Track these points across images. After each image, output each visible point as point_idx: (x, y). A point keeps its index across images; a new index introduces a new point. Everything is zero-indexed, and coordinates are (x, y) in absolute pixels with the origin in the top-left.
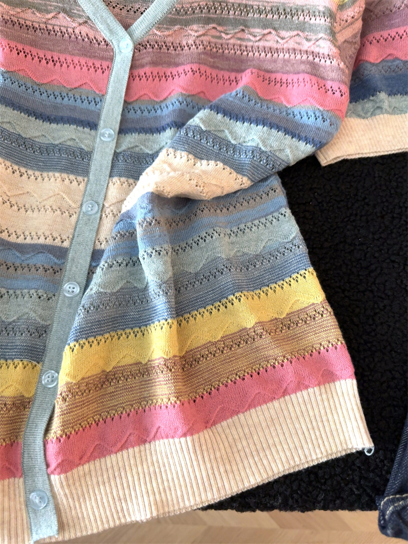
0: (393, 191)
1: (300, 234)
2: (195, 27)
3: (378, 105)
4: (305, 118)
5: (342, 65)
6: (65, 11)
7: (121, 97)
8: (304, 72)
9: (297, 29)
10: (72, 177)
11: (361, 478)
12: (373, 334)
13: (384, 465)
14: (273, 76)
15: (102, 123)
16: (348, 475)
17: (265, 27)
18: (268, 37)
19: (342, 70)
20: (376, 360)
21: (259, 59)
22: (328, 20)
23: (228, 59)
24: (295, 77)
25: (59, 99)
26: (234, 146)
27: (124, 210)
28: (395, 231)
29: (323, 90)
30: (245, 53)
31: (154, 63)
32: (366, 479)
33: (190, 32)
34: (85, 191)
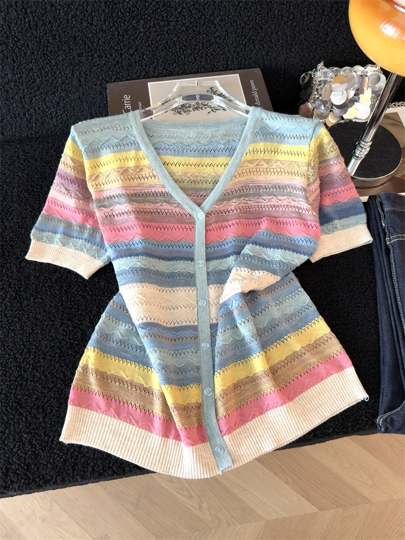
0: (351, 270)
1: (311, 300)
2: (234, 200)
3: (335, 226)
4: (301, 242)
5: (314, 213)
6: (166, 201)
7: (203, 243)
8: (295, 217)
9: (287, 195)
10: (189, 288)
11: (366, 413)
12: (356, 344)
13: (376, 405)
14: (278, 220)
15: (196, 258)
16: (360, 413)
17: (269, 195)
18: (272, 200)
19: (315, 216)
20: (361, 356)
21: (269, 211)
22: (303, 193)
23: (252, 213)
24: (291, 220)
25: (171, 247)
26: (269, 261)
27: (221, 302)
28: (356, 291)
29: (306, 226)
30: (261, 209)
31: (216, 222)
32: (368, 413)
33: (232, 203)
34: (197, 294)
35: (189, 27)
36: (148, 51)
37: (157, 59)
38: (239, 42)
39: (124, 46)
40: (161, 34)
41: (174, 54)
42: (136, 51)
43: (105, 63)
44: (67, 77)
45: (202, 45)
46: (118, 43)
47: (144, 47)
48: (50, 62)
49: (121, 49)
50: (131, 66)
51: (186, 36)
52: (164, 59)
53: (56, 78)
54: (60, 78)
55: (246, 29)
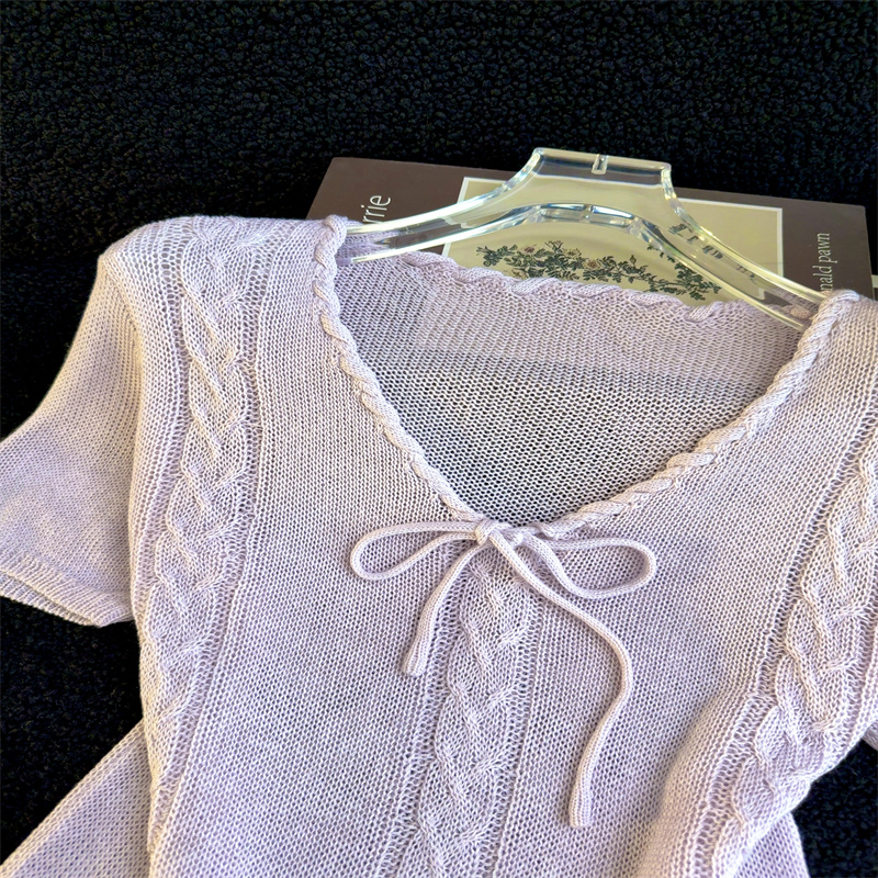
35: (570, 33)
36: (417, 87)
37: (444, 111)
38: (737, 89)
39: (337, 68)
40: (471, 47)
41: (505, 103)
42: (376, 85)
43: (268, 109)
44: (140, 131)
45: (605, 87)
46: (317, 59)
47: (406, 77)
48: (87, 92)
49: (326, 77)
50: (354, 121)
51: (557, 59)
52: (469, 114)
53: (104, 131)
54: (116, 133)
55: (769, 56)
